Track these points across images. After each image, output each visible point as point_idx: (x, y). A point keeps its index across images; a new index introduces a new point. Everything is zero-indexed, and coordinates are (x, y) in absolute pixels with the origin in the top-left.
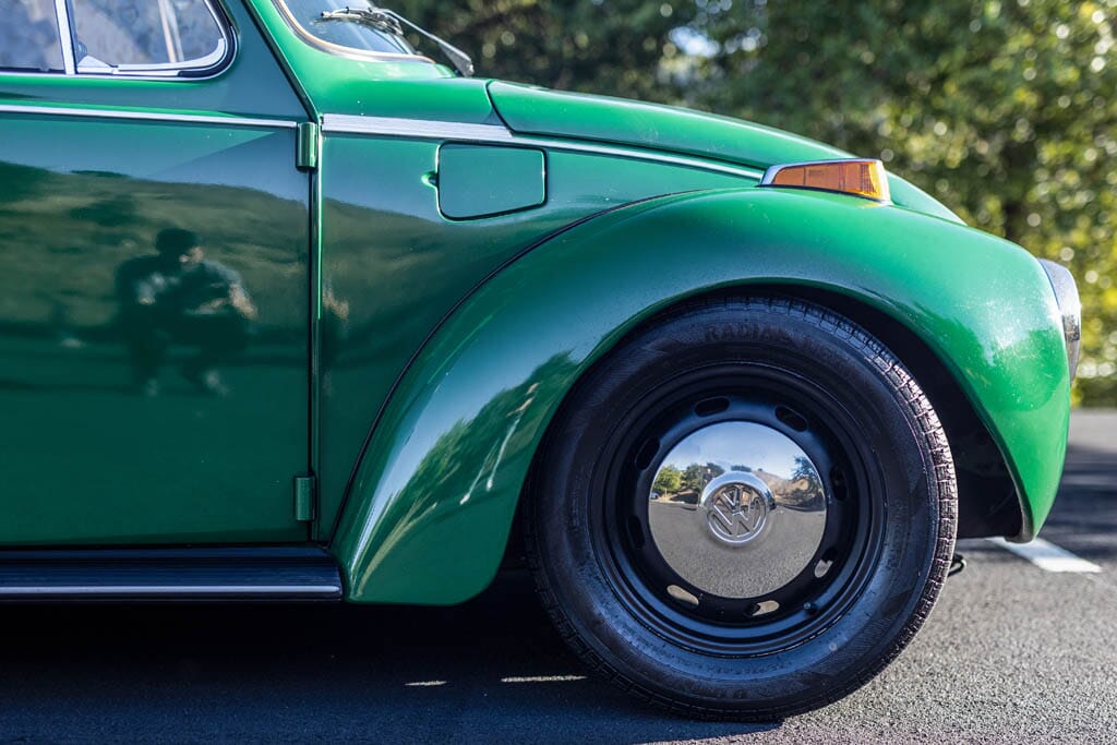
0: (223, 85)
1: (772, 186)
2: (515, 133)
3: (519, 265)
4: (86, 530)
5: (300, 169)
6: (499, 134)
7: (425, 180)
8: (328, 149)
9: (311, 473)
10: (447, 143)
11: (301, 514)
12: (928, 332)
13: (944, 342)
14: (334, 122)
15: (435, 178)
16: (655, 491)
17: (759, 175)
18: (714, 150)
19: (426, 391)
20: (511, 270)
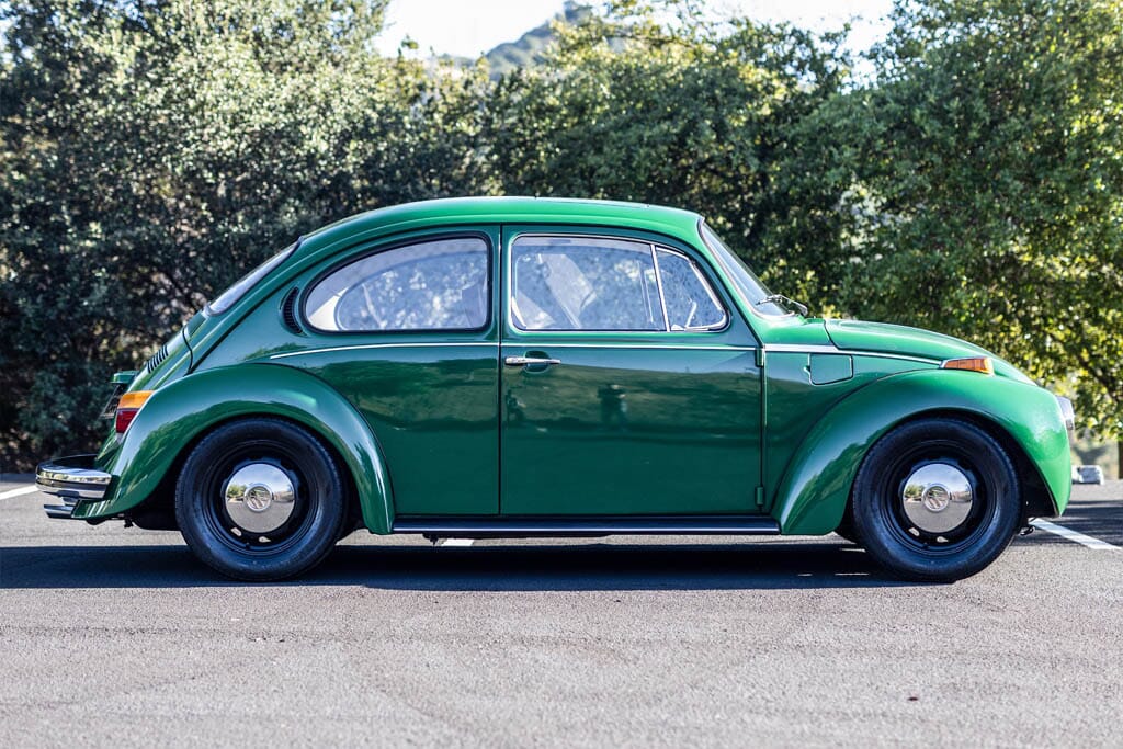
0: (727, 334)
1: (945, 368)
2: (839, 349)
3: (844, 403)
4: (681, 509)
5: (757, 366)
6: (833, 349)
7: (805, 369)
8: (767, 357)
9: (762, 485)
10: (813, 354)
11: (759, 502)
12: (1010, 429)
13: (1017, 434)
14: (769, 347)
15: (809, 368)
16: (906, 497)
17: (939, 362)
18: (920, 352)
19: (807, 456)
20: (840, 404)
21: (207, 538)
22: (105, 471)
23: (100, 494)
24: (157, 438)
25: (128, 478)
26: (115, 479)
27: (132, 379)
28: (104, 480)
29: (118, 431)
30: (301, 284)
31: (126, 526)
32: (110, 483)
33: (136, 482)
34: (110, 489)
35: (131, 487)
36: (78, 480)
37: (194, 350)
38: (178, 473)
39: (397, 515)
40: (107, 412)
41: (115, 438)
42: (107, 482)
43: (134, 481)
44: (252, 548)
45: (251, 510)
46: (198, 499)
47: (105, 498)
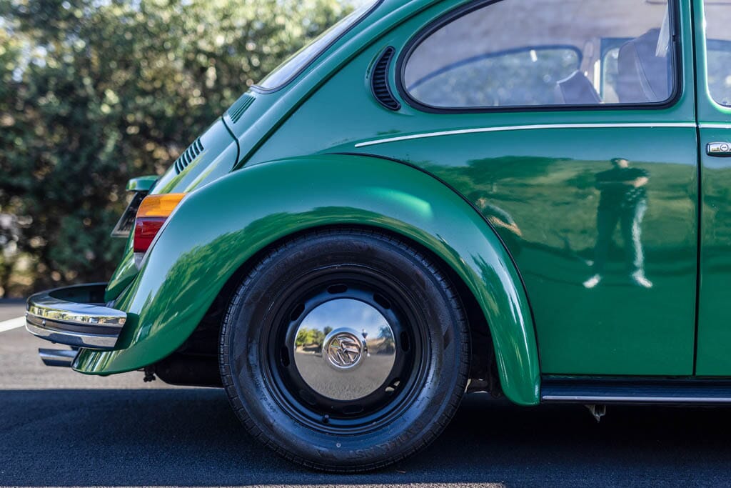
21: (268, 408)
22: (117, 308)
23: (111, 341)
24: (189, 265)
25: (151, 318)
26: (132, 320)
27: (153, 185)
28: (116, 320)
29: (136, 250)
30: (398, 41)
31: (146, 380)
32: (125, 325)
33: (163, 321)
34: (124, 334)
35: (156, 328)
36: (79, 320)
37: (239, 139)
38: (225, 313)
39: (542, 375)
40: (121, 229)
41: (131, 260)
42: (121, 323)
43: (160, 318)
44: (332, 421)
45: (332, 367)
46: (254, 349)
47: (118, 346)
